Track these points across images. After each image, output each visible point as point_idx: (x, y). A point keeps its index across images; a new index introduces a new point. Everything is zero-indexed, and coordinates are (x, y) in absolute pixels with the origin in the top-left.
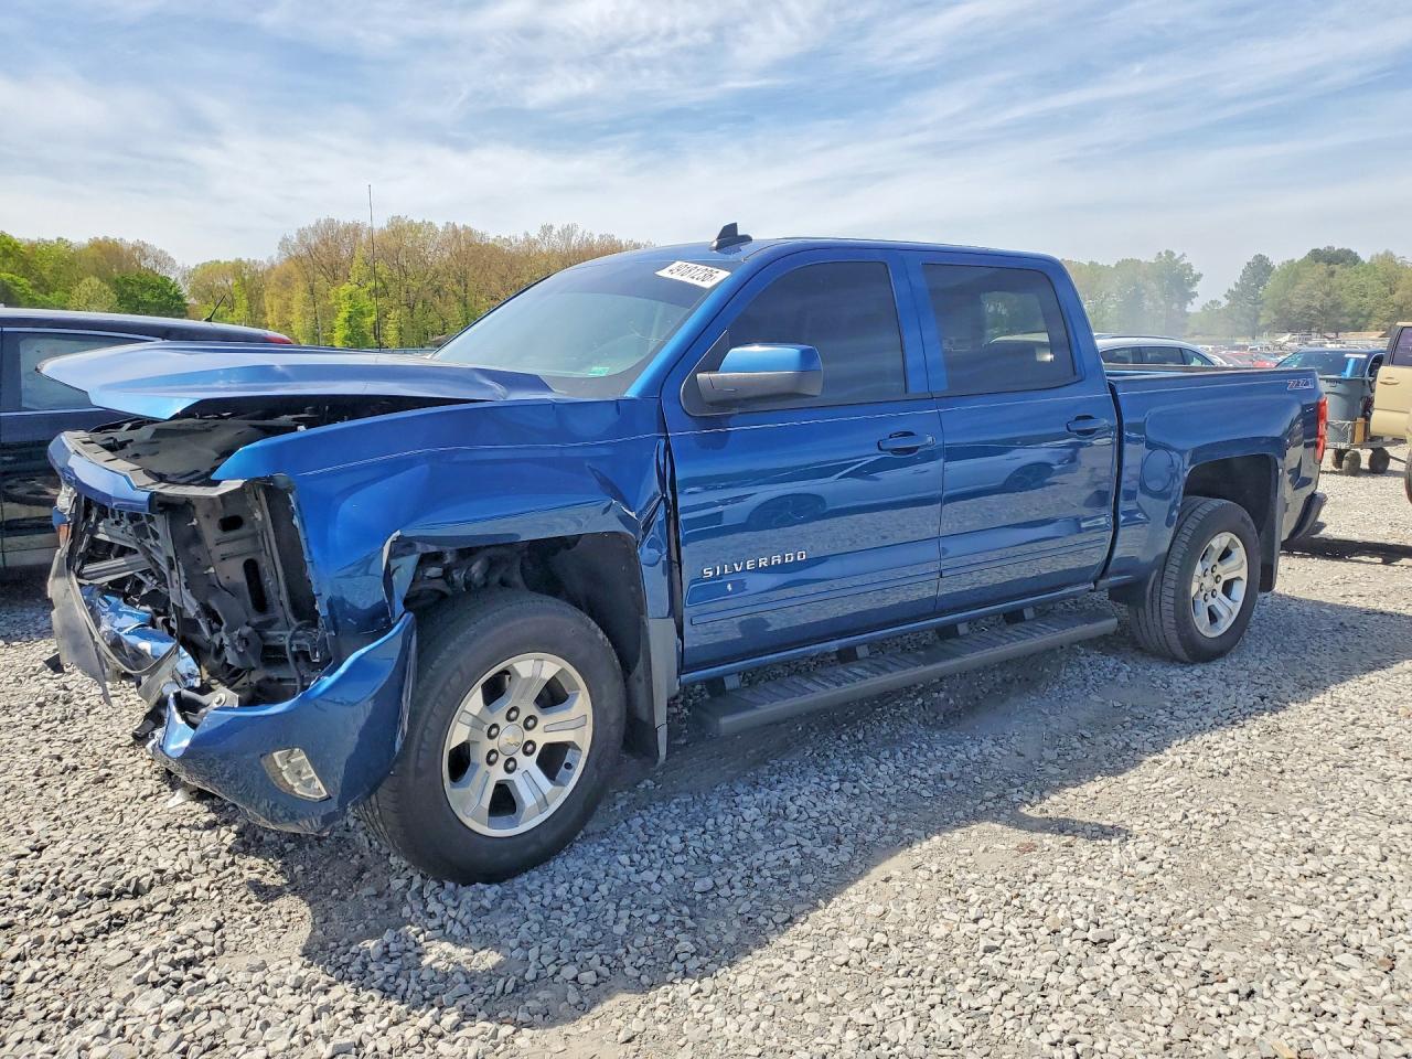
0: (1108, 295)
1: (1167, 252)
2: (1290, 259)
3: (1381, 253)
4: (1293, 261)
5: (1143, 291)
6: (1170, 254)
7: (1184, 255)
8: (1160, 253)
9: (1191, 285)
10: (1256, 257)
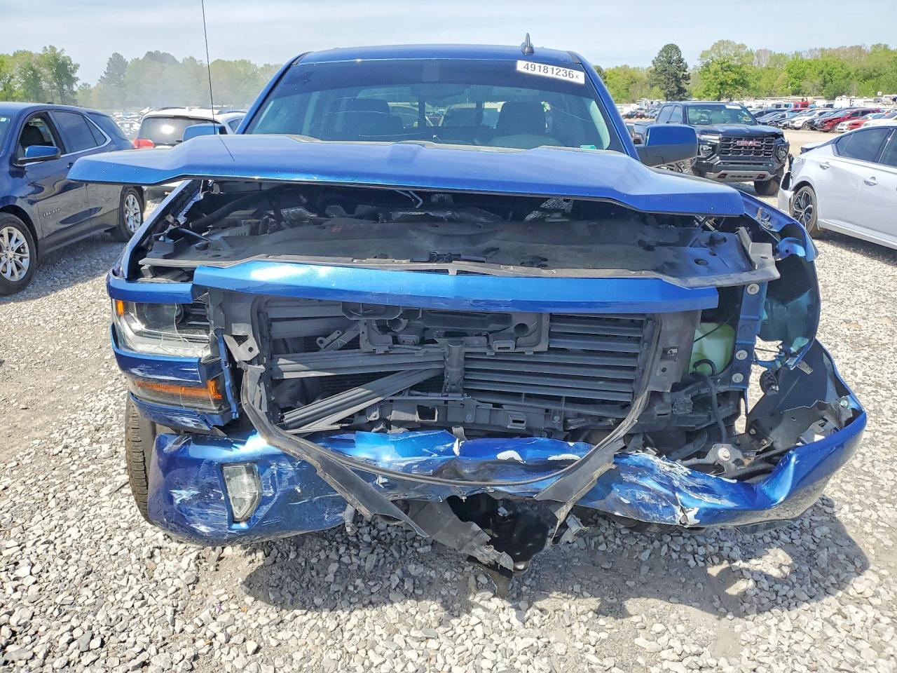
0: (12, 77)
1: (50, 47)
2: (136, 57)
3: (188, 57)
4: (138, 59)
5: (39, 75)
6: (53, 48)
7: (63, 50)
8: (45, 47)
9: (73, 71)
10: (114, 55)
